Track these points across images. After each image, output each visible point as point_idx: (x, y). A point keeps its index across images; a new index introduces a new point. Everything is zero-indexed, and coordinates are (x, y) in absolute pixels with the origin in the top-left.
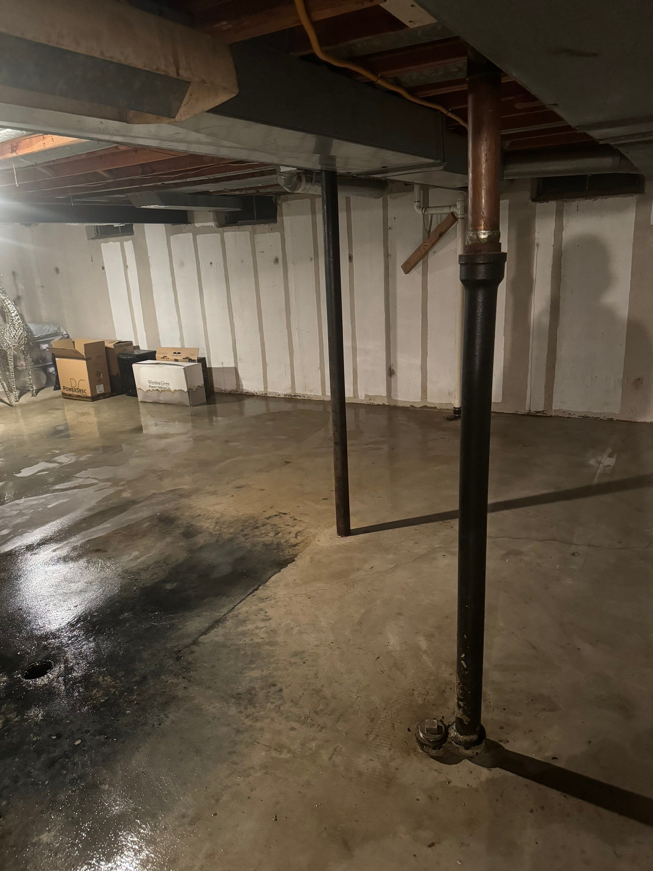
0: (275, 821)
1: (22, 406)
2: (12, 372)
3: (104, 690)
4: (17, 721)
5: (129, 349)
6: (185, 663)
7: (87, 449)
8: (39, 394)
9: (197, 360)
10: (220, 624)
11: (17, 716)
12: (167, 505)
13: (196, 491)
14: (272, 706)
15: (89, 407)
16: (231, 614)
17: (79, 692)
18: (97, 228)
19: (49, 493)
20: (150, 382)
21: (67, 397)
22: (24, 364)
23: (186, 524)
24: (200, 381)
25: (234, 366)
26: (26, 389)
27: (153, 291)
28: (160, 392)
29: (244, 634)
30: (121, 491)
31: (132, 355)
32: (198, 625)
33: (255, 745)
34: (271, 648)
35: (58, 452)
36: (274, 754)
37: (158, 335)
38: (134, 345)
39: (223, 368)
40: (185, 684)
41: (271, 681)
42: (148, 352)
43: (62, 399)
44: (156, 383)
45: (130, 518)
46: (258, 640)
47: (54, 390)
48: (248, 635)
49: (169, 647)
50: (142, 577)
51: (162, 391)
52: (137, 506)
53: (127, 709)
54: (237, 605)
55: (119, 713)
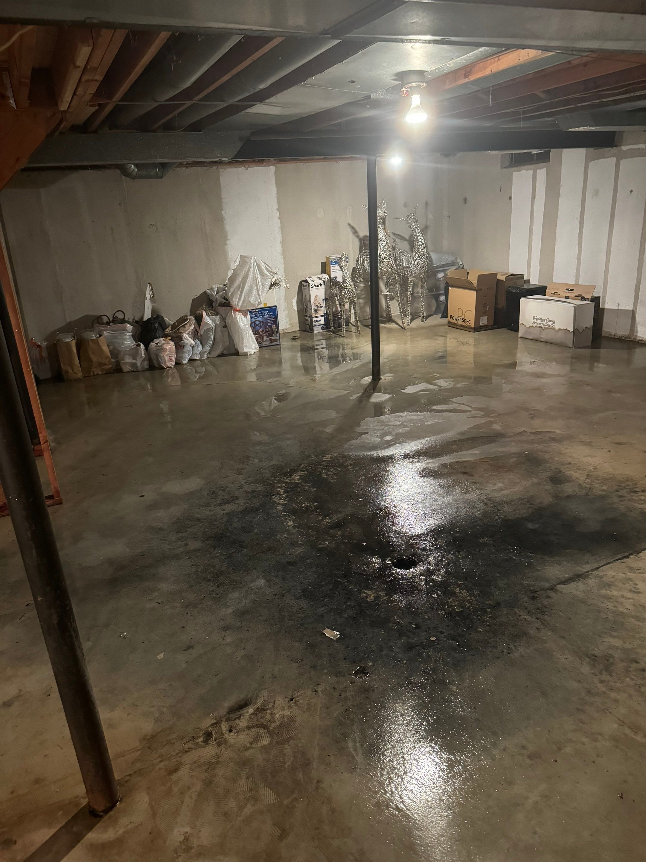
0: (620, 798)
1: (412, 329)
2: (409, 298)
3: (460, 602)
4: (385, 600)
5: (519, 283)
6: (539, 605)
7: (464, 377)
8: (427, 320)
9: (591, 299)
10: (581, 579)
11: (386, 596)
12: (537, 446)
13: (569, 438)
14: (632, 683)
15: (470, 337)
16: (594, 573)
17: (437, 594)
18: (512, 157)
19: (427, 412)
20: (534, 318)
21: (451, 325)
22: (420, 292)
23: (555, 469)
24: (590, 323)
25: (631, 309)
26: (417, 314)
27: (558, 222)
28: (543, 329)
29: (607, 598)
30: (492, 423)
31: (522, 289)
32: (557, 572)
33: (607, 713)
34: (638, 623)
35: (438, 375)
36: (627, 731)
37: (553, 269)
38: (525, 278)
39: (618, 310)
40: (538, 624)
41: (633, 656)
42: (537, 286)
43: (447, 327)
44: (541, 319)
45: (498, 450)
46: (623, 610)
47: (441, 318)
48: (612, 601)
49: (526, 585)
50: (505, 509)
51: (545, 328)
52: (506, 440)
53: (479, 627)
54: (602, 566)
55: (472, 627)
